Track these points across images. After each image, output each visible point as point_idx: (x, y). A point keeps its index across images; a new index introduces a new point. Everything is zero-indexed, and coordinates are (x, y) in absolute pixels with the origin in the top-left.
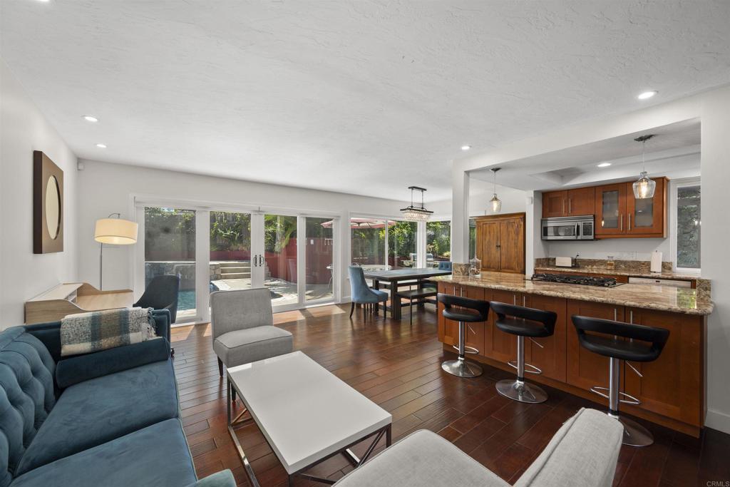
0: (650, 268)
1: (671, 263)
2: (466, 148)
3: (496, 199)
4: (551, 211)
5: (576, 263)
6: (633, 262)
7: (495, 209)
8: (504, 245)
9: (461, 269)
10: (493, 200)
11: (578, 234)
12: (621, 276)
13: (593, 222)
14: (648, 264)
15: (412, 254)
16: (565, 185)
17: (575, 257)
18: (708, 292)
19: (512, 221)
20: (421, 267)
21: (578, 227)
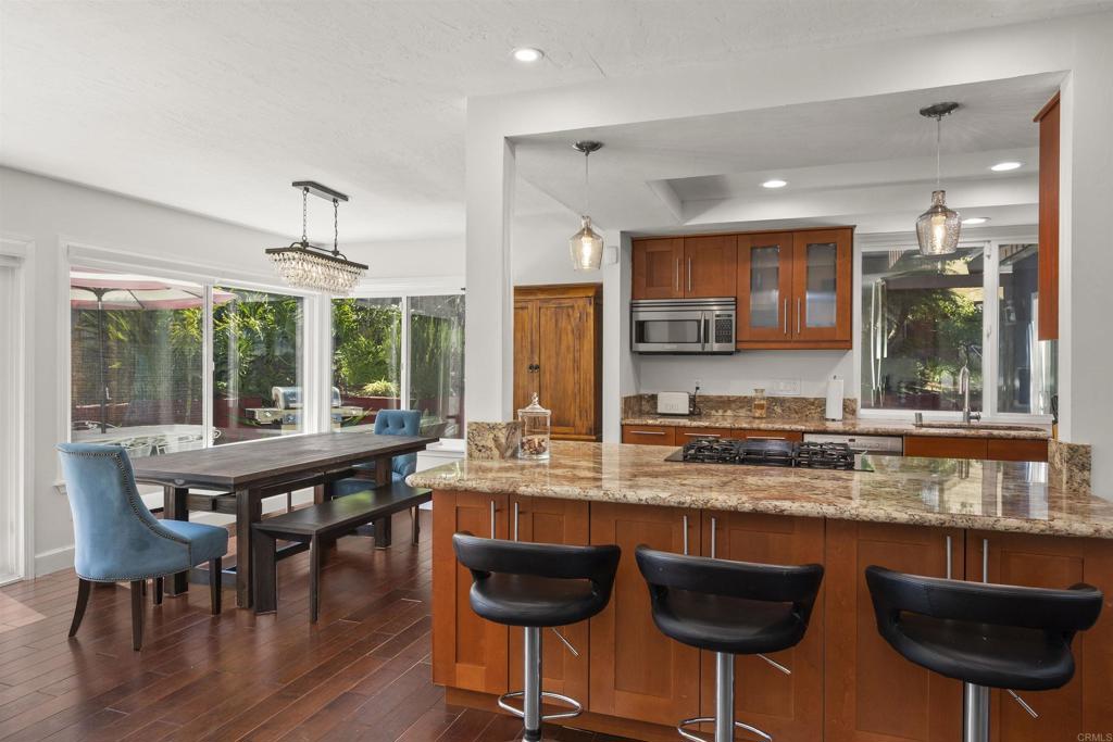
0: (824, 411)
1: (855, 401)
2: (526, 55)
3: (589, 232)
4: (650, 284)
5: (698, 405)
6: (796, 400)
7: (586, 262)
8: (548, 365)
9: (496, 439)
10: (581, 234)
11: (706, 340)
12: (792, 431)
13: (733, 313)
14: (820, 404)
15: (279, 391)
16: (688, 224)
17: (693, 392)
18: (1086, 473)
19: (567, 303)
20: (315, 431)
21: (706, 322)
